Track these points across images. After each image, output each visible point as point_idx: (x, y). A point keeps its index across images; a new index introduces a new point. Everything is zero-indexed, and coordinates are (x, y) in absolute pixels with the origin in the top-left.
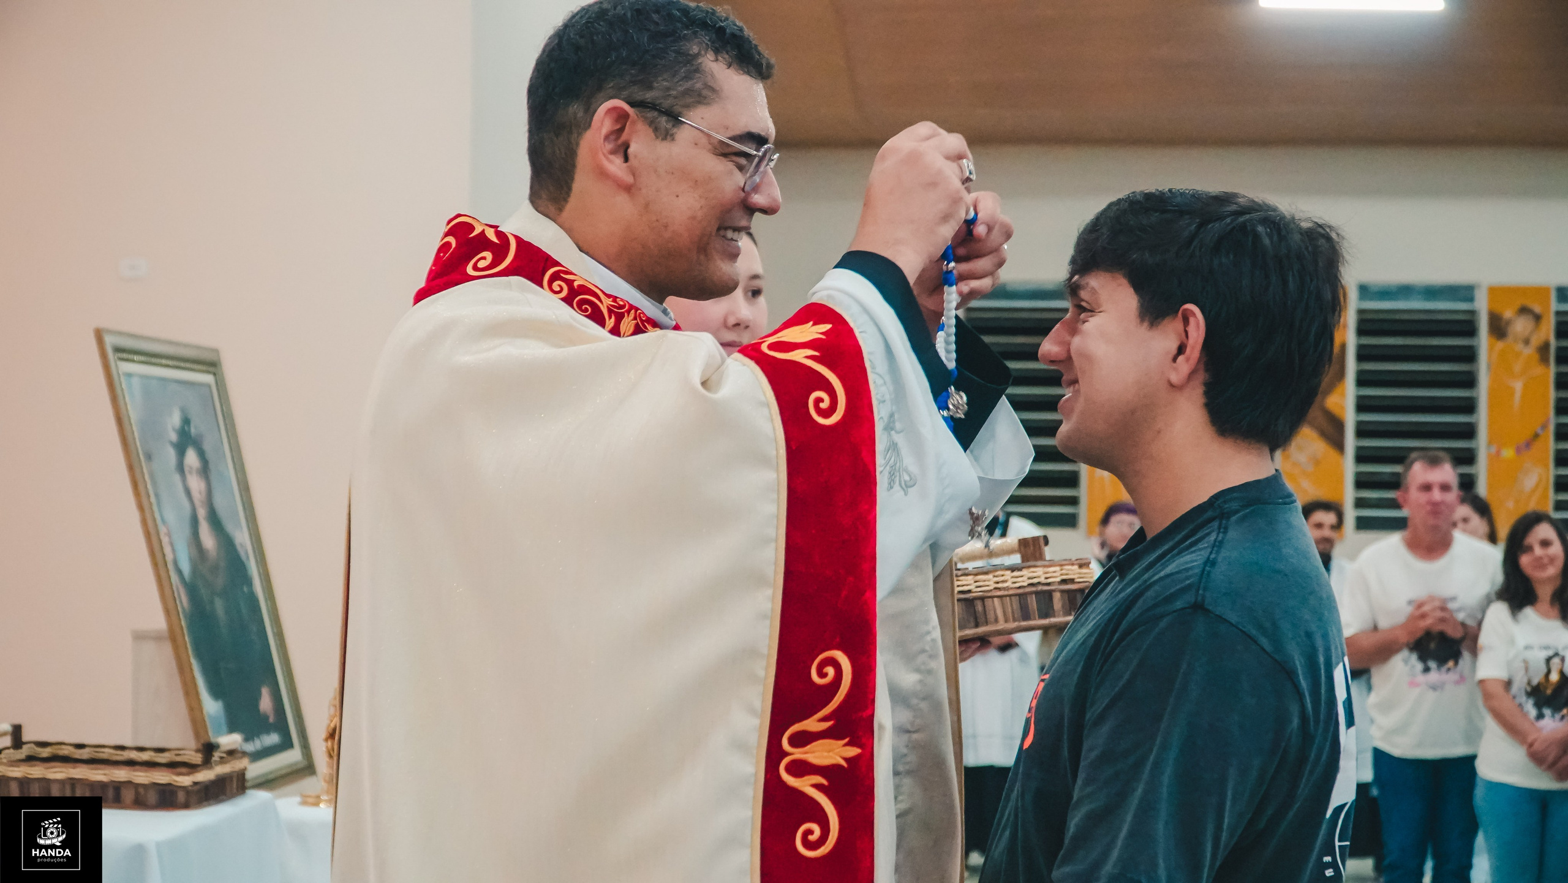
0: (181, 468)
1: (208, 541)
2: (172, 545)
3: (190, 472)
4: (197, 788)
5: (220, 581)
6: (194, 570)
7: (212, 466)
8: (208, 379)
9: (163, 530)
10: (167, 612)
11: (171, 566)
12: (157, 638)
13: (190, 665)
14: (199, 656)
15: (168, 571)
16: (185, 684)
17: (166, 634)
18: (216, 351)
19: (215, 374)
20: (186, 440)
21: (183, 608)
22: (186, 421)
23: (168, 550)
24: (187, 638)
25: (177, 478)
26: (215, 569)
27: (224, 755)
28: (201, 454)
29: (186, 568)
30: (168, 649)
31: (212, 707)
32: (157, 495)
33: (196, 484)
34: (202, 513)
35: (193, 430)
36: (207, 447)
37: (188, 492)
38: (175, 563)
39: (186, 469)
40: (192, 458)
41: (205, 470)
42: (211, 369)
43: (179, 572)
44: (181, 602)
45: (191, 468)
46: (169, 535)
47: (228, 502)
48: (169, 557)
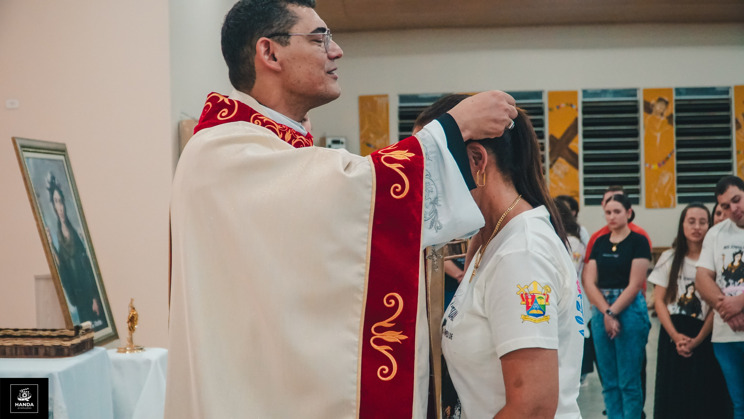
0: (52, 200)
1: (66, 233)
2: (50, 235)
3: (56, 201)
4: (73, 347)
5: (72, 251)
6: (61, 247)
7: (65, 198)
8: (62, 158)
9: (46, 229)
10: (51, 267)
11: (51, 245)
12: (46, 279)
13: (62, 290)
14: (65, 286)
15: (50, 247)
16: (60, 299)
17: (51, 277)
18: (64, 144)
19: (64, 155)
20: (54, 187)
21: (57, 264)
22: (53, 178)
23: (49, 238)
24: (60, 279)
25: (51, 204)
26: (69, 246)
27: (84, 331)
28: (61, 193)
29: (57, 246)
30: (51, 284)
31: (72, 309)
32: (43, 213)
33: (59, 207)
34: (62, 220)
35: (56, 183)
36: (63, 189)
37: (56, 211)
38: (53, 244)
39: (54, 200)
40: (56, 195)
41: (63, 200)
42: (63, 153)
43: (55, 249)
44: (56, 262)
45: (56, 199)
46: (49, 231)
47: (73, 215)
48: (50, 241)
